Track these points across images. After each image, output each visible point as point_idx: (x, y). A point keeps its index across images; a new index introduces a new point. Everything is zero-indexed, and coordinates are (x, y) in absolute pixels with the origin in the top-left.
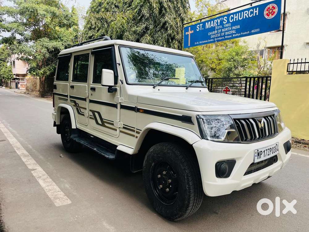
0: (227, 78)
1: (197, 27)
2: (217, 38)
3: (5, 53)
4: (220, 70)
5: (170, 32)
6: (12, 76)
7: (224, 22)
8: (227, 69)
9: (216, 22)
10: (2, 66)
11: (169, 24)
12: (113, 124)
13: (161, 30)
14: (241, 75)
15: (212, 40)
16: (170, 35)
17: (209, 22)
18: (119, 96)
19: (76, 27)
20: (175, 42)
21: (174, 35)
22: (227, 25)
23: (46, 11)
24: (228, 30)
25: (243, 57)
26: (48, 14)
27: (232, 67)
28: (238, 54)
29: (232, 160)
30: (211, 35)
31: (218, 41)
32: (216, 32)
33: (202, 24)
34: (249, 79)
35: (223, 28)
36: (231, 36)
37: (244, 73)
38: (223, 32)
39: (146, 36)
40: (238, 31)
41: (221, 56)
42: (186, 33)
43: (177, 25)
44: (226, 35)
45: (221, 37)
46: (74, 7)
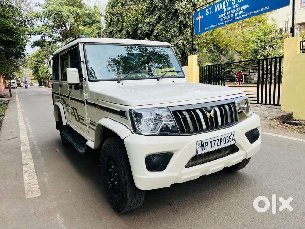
0: (253, 60)
1: (207, 12)
2: (226, 20)
3: (42, 55)
4: (247, 53)
5: (181, 19)
6: (49, 76)
7: (232, 3)
8: (253, 51)
9: (225, 4)
10: (40, 67)
11: (180, 11)
12: (83, 120)
13: (173, 18)
14: (269, 56)
15: (221, 23)
16: (182, 22)
17: (218, 5)
18: (85, 93)
19: (98, 24)
20: (188, 29)
21: (187, 22)
22: (235, 6)
23: (69, 12)
24: (237, 10)
25: (270, 36)
26: (71, 15)
27: (258, 49)
28: (266, 33)
29: (168, 153)
30: (221, 18)
31: (228, 23)
32: (225, 14)
33: (211, 8)
34: (278, 60)
35: (232, 9)
36: (240, 17)
37: (273, 54)
38: (232, 14)
39: (158, 26)
40: (247, 11)
41: (247, 37)
42: (196, 18)
43: (189, 11)
44: (236, 17)
45: (231, 18)
46: (96, 5)
